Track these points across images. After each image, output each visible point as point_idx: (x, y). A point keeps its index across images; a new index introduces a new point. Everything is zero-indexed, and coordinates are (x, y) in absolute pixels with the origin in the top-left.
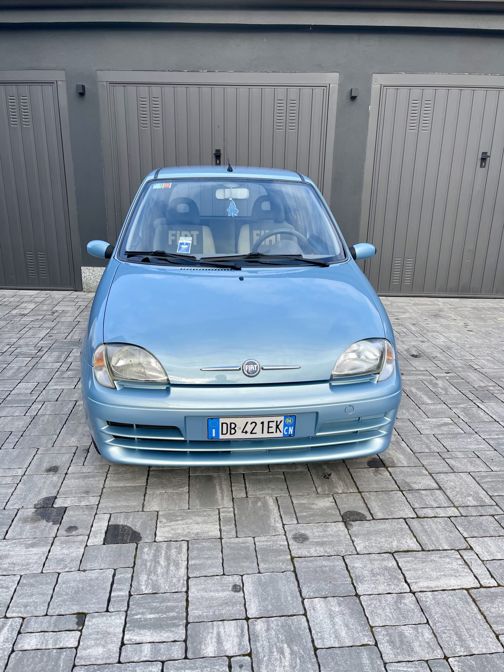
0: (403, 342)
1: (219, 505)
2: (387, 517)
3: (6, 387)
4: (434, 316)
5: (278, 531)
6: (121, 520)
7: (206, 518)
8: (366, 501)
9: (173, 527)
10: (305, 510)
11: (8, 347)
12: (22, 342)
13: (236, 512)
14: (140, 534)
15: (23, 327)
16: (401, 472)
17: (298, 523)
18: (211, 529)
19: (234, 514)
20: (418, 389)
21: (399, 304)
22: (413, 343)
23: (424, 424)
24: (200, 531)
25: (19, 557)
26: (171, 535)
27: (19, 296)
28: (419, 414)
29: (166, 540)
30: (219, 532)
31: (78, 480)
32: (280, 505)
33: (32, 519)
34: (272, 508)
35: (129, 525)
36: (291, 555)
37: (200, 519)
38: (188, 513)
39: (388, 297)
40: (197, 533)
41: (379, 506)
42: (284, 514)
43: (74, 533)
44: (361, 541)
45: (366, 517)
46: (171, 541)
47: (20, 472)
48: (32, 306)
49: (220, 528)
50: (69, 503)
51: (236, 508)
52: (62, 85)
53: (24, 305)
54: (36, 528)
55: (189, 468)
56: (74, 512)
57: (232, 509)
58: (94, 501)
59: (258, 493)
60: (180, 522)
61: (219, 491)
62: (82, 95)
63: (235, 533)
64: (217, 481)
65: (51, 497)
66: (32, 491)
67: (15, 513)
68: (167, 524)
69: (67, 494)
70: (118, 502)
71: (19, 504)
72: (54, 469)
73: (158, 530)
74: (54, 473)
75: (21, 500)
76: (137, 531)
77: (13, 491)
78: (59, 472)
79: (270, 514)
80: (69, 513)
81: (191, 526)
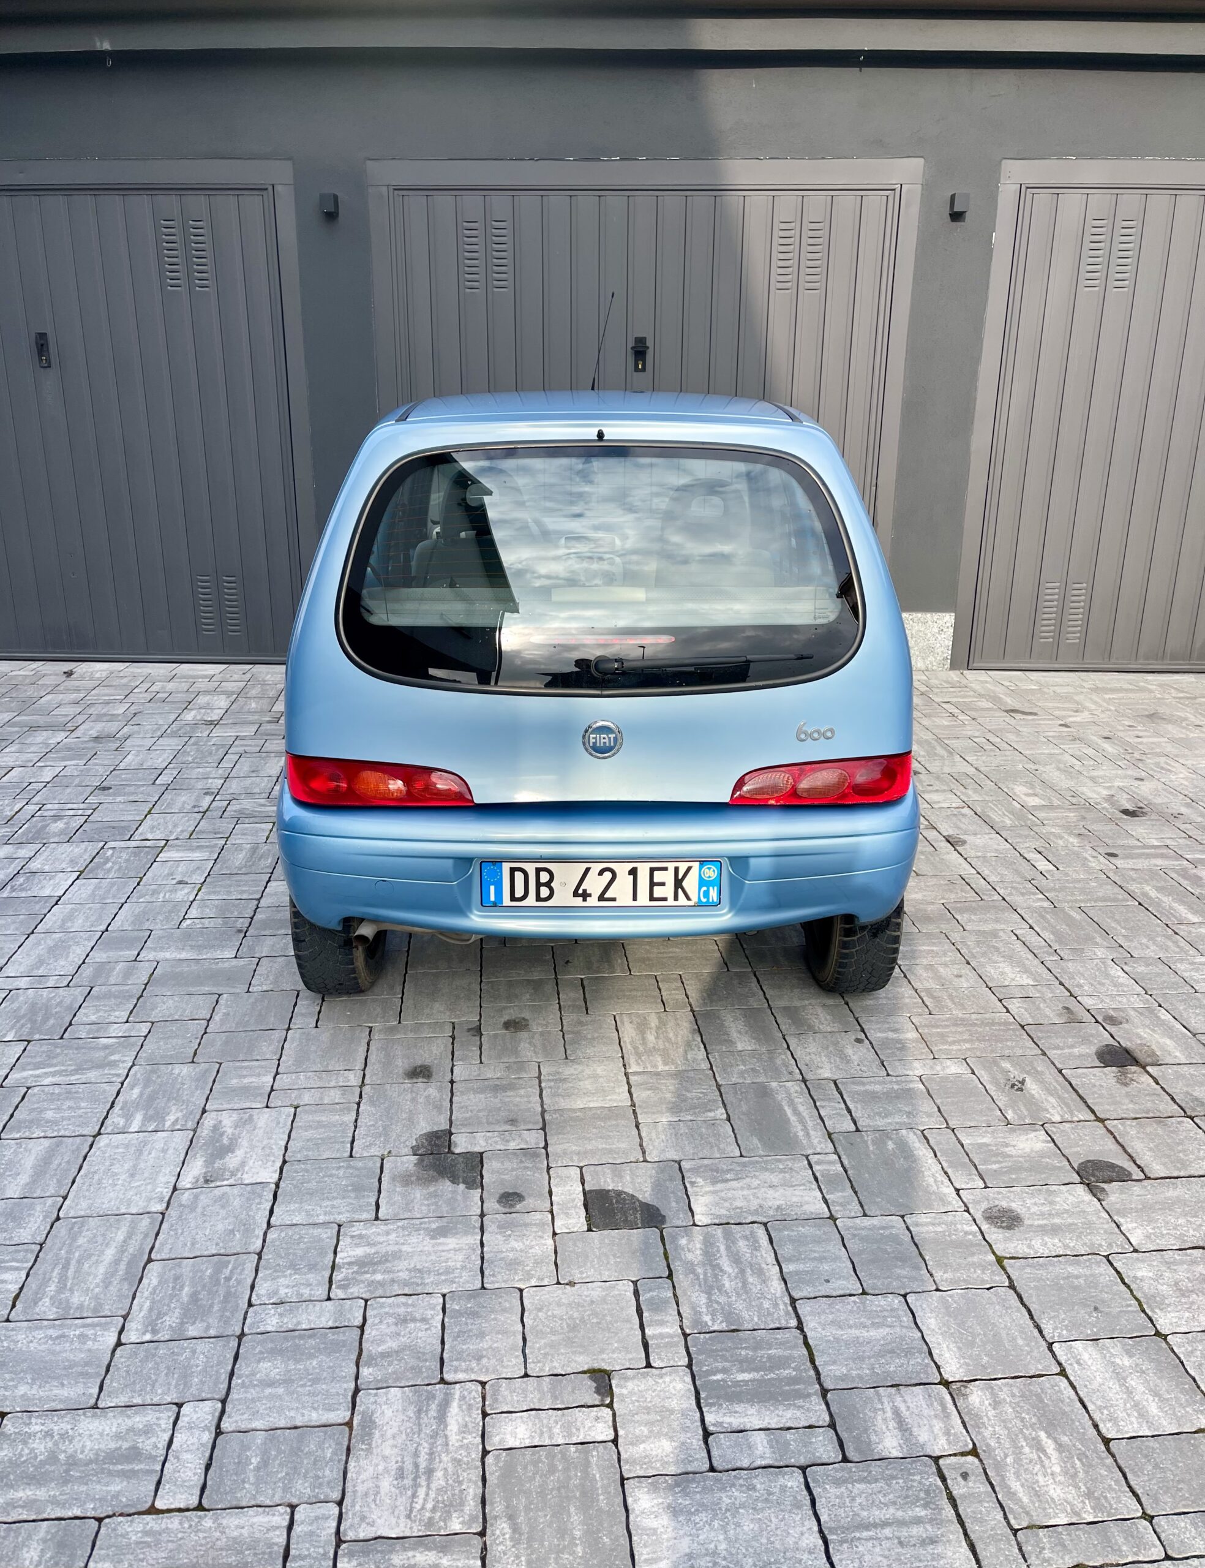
0: (1093, 779)
1: (804, 1148)
2: (1175, 1174)
3: (243, 892)
4: (1147, 716)
5: (950, 1203)
6: (608, 1181)
7: (787, 1175)
8: (1120, 1140)
9: (723, 1194)
10: (994, 1159)
11: (209, 799)
12: (234, 786)
13: (846, 1162)
14: (658, 1209)
15: (222, 752)
16: (1179, 1076)
17: (987, 1187)
18: (806, 1198)
19: (843, 1166)
20: (1159, 889)
21: (1058, 690)
22: (1118, 783)
23: (1197, 970)
24: (783, 1202)
25: (424, 1258)
26: (724, 1212)
27: (184, 677)
28: (1178, 947)
29: (717, 1221)
30: (824, 1206)
31: (482, 1096)
32: (936, 1148)
33: (418, 1179)
34: (920, 1153)
35: (629, 1190)
36: (994, 1253)
37: (774, 1178)
38: (744, 1165)
39: (1027, 673)
40: (779, 1208)
41: (1151, 1149)
42: (949, 1167)
43: (518, 1207)
44: (1135, 1225)
45: (1130, 1174)
46: (728, 1224)
47: (353, 1078)
48: (223, 702)
49: (824, 1197)
50: (484, 1144)
51: (842, 1153)
52: (285, 195)
53: (202, 700)
54: (435, 1195)
55: (711, 1068)
56: (502, 1163)
57: (835, 1157)
58: (534, 1139)
59: (880, 1123)
60: (734, 1184)
61: (793, 1119)
62: (331, 216)
63: (858, 1207)
64: (781, 1097)
65: (441, 1131)
66: (396, 1119)
67: (378, 1165)
68: (707, 1189)
69: (470, 1125)
70: (586, 1142)
71: (379, 1147)
72: (421, 1071)
73: (692, 1200)
74: (424, 1080)
75: (380, 1136)
76: (651, 1203)
77: (354, 1118)
78: (435, 1077)
79: (921, 1167)
80: (490, 1165)
81: (761, 1192)
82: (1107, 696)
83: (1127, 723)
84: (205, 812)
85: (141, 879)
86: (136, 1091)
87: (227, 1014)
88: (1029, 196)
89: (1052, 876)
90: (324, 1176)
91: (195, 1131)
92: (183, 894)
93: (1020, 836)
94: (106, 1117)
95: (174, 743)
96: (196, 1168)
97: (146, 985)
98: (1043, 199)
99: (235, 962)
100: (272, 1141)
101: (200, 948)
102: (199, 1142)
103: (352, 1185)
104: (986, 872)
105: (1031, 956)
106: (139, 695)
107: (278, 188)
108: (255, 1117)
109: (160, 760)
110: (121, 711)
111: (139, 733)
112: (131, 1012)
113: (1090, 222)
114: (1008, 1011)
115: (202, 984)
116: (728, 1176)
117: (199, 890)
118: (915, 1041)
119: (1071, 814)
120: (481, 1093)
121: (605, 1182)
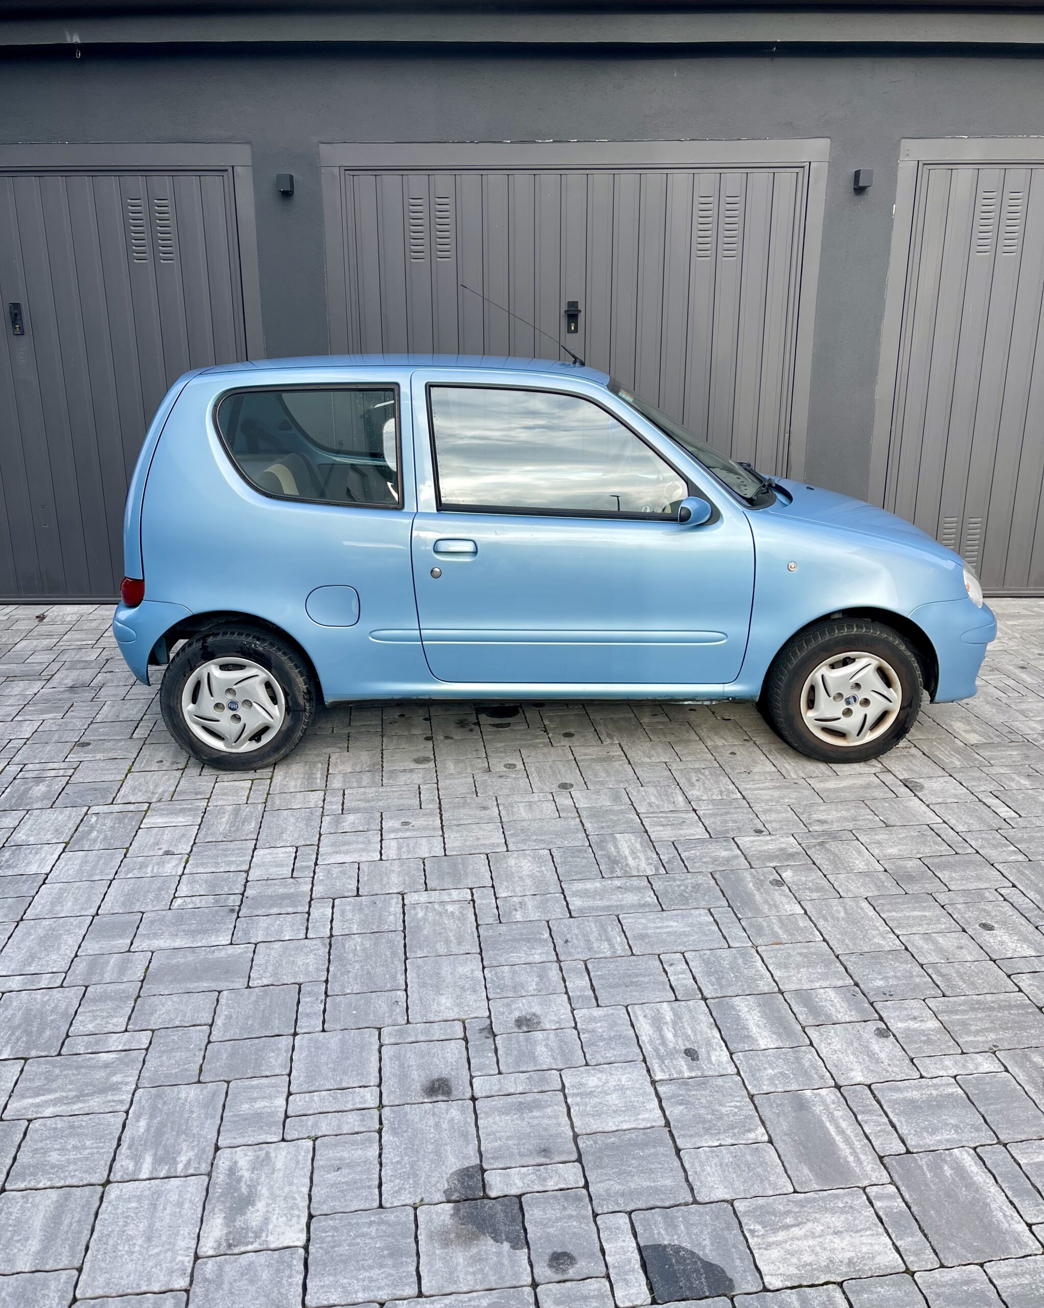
0: (1024, 713)
1: (859, 1178)
3: (230, 863)
5: (1026, 1245)
6: (663, 1232)
7: (850, 1217)
9: (787, 1246)
13: (907, 1196)
14: (723, 1270)
18: (876, 1246)
19: (905, 1200)
24: (853, 1254)
26: (793, 1271)
29: (789, 1285)
30: (897, 1256)
31: (509, 1118)
32: (994, 1172)
33: (458, 1236)
34: (981, 1180)
35: (687, 1245)
37: (837, 1221)
38: (800, 1204)
40: (850, 1262)
42: (1014, 1195)
43: (571, 1273)
46: (800, 1286)
47: (370, 1098)
49: (894, 1244)
50: (520, 1184)
51: (899, 1183)
52: (244, 175)
54: (478, 1259)
55: (738, 1073)
56: (544, 1210)
57: (892, 1189)
58: (571, 1175)
59: (930, 1141)
60: (796, 1231)
61: (838, 1139)
62: (287, 195)
63: (933, 1255)
64: (818, 1109)
65: (472, 1167)
66: (422, 1153)
67: (412, 1218)
68: (770, 1240)
69: (501, 1157)
70: (628, 1178)
71: (410, 1193)
72: (439, 1086)
73: (756, 1256)
74: (446, 1099)
75: (409, 1178)
76: (714, 1262)
77: (377, 1153)
78: (455, 1094)
79: (986, 1198)
80: (532, 1214)
81: (827, 1241)
82: (1009, 623)
83: (1037, 652)
85: (127, 849)
86: (143, 1123)
87: (229, 1017)
88: (926, 172)
89: (1017, 823)
90: (357, 1236)
91: (209, 1175)
92: (172, 867)
93: (973, 779)
94: (114, 1160)
96: (216, 1229)
97: (142, 981)
98: (939, 174)
99: (231, 950)
100: (294, 1188)
101: (193, 933)
102: (216, 1191)
103: (387, 1248)
104: (952, 822)
105: (1024, 921)
107: (238, 170)
108: (273, 1155)
109: (136, 710)
110: (93, 657)
111: (112, 681)
112: (129, 1019)
113: (981, 195)
114: (1020, 990)
115: (200, 979)
116: (789, 1220)
117: (187, 862)
118: (937, 1031)
119: (1015, 753)
120: (506, 1113)
121: (659, 1233)
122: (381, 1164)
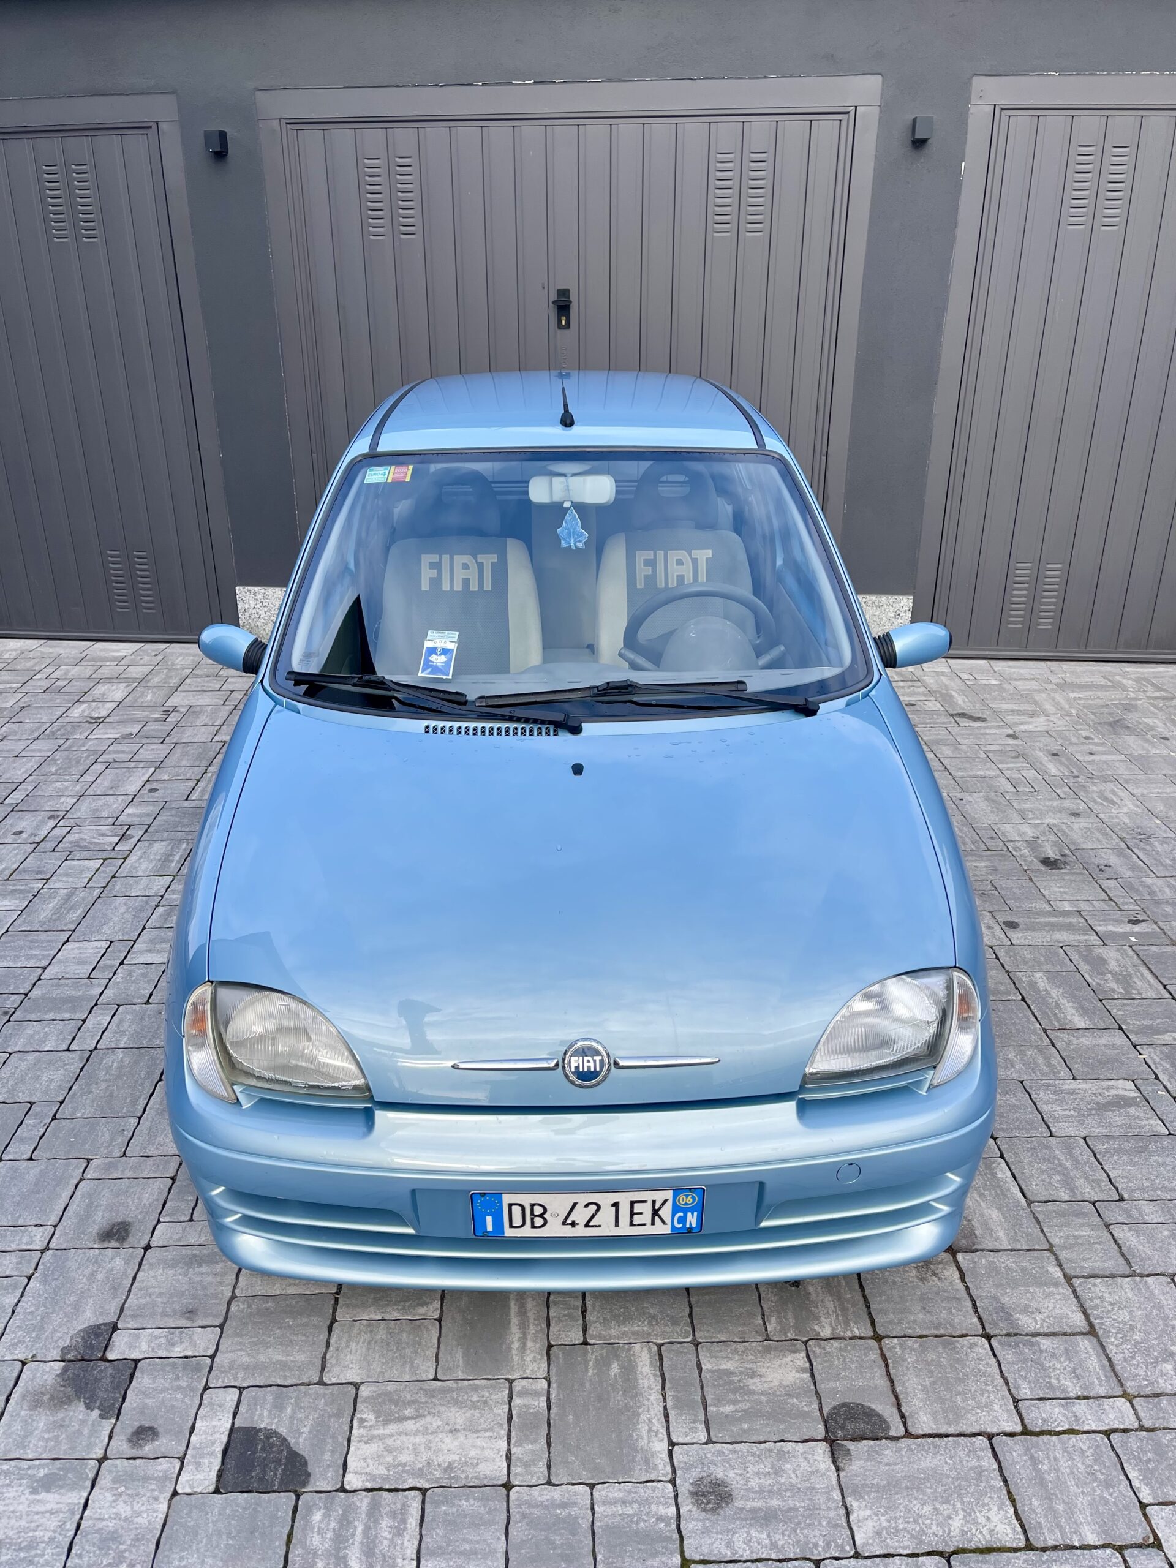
0: (1022, 814)
1: (512, 1369)
2: (942, 1431)
3: (32, 957)
4: (1110, 724)
5: (655, 1467)
6: (265, 1413)
7: (477, 1413)
8: (892, 1371)
9: (390, 1442)
10: (731, 1397)
11: (52, 823)
12: (84, 808)
13: (553, 1394)
14: (306, 1463)
15: (92, 758)
16: (993, 1269)
17: (709, 1441)
18: (487, 1452)
19: (548, 1399)
20: (1052, 976)
21: (1021, 685)
22: (1049, 820)
23: (1060, 1102)
24: (456, 1458)
25: (13, 1522)
26: (382, 1470)
27: (93, 659)
28: (1050, 1065)
29: (369, 1486)
30: (505, 1465)
31: (172, 1272)
32: (667, 1376)
33: (52, 1398)
34: (646, 1384)
35: (283, 1431)
36: (682, 1553)
37: (458, 1417)
38: (431, 1394)
39: (992, 662)
40: (450, 1467)
41: (924, 1389)
42: (675, 1407)
43: (148, 1449)
44: (868, 1512)
45: (888, 1427)
46: (380, 1489)
47: (38, 1239)
48: (118, 692)
49: (509, 1450)
50: (145, 1347)
51: (554, 1378)
52: (170, 132)
53: (100, 689)
54: (60, 1426)
56: (154, 1378)
57: (542, 1384)
58: (203, 1341)
59: (613, 1334)
60: (410, 1425)
61: (515, 1321)
63: (544, 1469)
65: (105, 1324)
66: (61, 1304)
67: (16, 1374)
68: (376, 1432)
69: (141, 1316)
70: (262, 1350)
71: (27, 1347)
72: (118, 1230)
73: (352, 1449)
74: (117, 1245)
75: (34, 1331)
76: (301, 1453)
77: (16, 1301)
78: (131, 1240)
79: (639, 1407)
80: (142, 1380)
81: (437, 1439)
82: (1073, 695)
83: (1085, 734)
84: (39, 843)
88: (1005, 119)
95: (44, 747)
98: (1021, 122)
106: (39, 683)
107: (163, 126)
109: (23, 770)
110: (9, 705)
113: (1074, 150)
119: (983, 864)
120: (172, 1267)
121: (261, 1415)
122: (13, 1312)
